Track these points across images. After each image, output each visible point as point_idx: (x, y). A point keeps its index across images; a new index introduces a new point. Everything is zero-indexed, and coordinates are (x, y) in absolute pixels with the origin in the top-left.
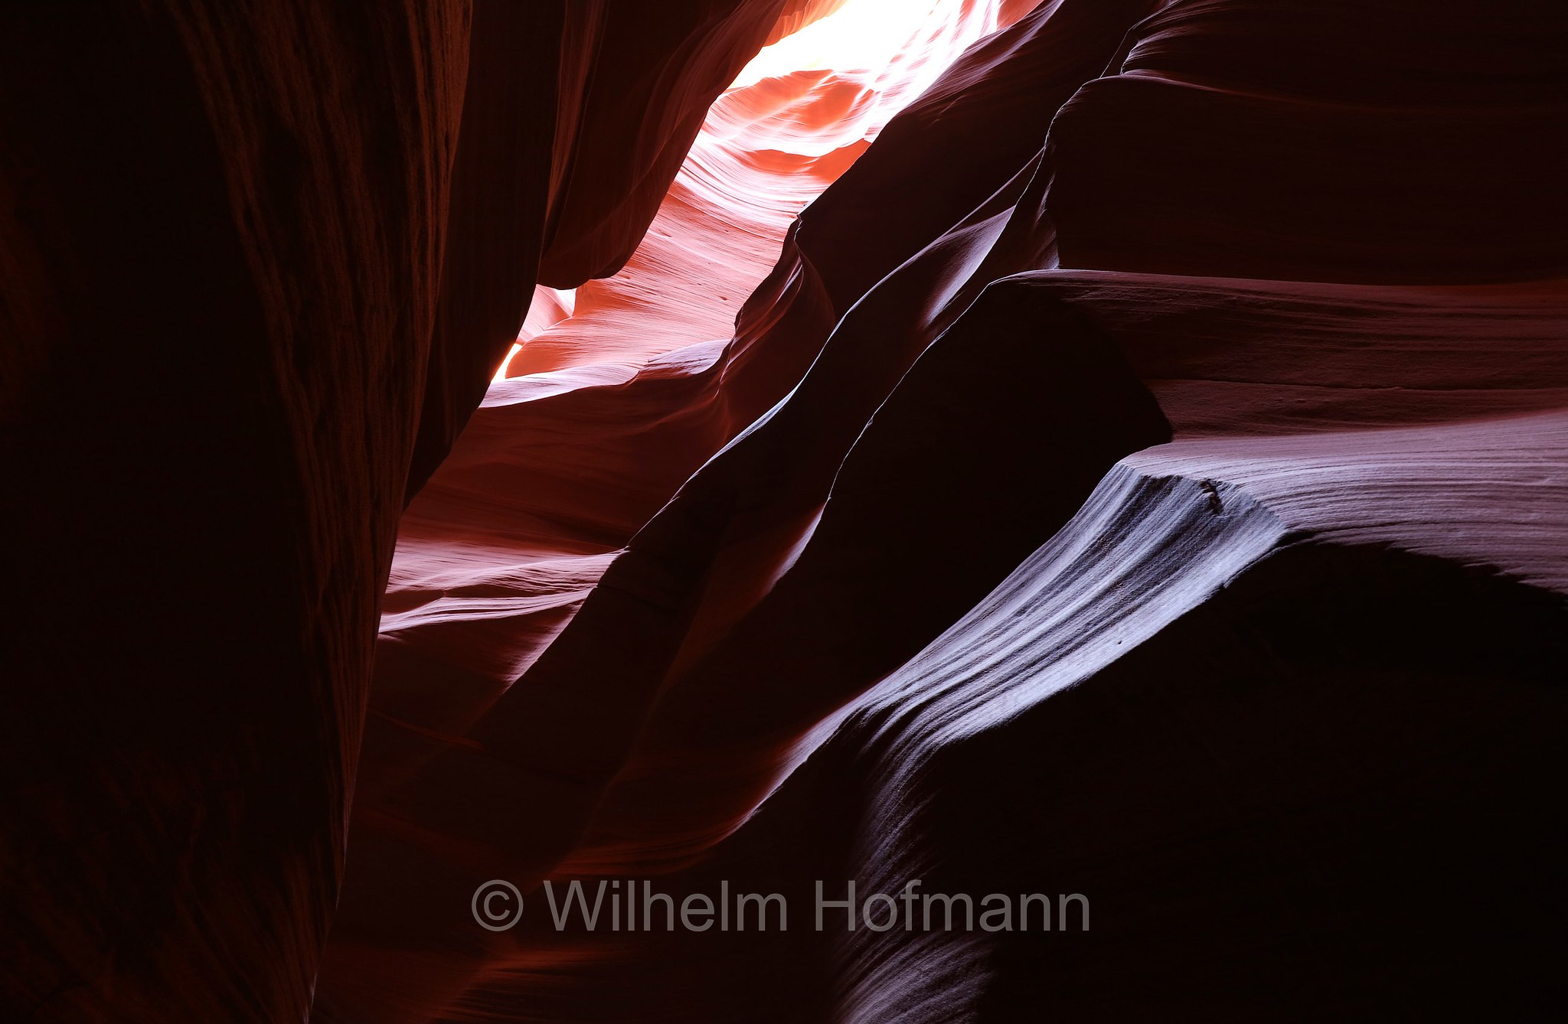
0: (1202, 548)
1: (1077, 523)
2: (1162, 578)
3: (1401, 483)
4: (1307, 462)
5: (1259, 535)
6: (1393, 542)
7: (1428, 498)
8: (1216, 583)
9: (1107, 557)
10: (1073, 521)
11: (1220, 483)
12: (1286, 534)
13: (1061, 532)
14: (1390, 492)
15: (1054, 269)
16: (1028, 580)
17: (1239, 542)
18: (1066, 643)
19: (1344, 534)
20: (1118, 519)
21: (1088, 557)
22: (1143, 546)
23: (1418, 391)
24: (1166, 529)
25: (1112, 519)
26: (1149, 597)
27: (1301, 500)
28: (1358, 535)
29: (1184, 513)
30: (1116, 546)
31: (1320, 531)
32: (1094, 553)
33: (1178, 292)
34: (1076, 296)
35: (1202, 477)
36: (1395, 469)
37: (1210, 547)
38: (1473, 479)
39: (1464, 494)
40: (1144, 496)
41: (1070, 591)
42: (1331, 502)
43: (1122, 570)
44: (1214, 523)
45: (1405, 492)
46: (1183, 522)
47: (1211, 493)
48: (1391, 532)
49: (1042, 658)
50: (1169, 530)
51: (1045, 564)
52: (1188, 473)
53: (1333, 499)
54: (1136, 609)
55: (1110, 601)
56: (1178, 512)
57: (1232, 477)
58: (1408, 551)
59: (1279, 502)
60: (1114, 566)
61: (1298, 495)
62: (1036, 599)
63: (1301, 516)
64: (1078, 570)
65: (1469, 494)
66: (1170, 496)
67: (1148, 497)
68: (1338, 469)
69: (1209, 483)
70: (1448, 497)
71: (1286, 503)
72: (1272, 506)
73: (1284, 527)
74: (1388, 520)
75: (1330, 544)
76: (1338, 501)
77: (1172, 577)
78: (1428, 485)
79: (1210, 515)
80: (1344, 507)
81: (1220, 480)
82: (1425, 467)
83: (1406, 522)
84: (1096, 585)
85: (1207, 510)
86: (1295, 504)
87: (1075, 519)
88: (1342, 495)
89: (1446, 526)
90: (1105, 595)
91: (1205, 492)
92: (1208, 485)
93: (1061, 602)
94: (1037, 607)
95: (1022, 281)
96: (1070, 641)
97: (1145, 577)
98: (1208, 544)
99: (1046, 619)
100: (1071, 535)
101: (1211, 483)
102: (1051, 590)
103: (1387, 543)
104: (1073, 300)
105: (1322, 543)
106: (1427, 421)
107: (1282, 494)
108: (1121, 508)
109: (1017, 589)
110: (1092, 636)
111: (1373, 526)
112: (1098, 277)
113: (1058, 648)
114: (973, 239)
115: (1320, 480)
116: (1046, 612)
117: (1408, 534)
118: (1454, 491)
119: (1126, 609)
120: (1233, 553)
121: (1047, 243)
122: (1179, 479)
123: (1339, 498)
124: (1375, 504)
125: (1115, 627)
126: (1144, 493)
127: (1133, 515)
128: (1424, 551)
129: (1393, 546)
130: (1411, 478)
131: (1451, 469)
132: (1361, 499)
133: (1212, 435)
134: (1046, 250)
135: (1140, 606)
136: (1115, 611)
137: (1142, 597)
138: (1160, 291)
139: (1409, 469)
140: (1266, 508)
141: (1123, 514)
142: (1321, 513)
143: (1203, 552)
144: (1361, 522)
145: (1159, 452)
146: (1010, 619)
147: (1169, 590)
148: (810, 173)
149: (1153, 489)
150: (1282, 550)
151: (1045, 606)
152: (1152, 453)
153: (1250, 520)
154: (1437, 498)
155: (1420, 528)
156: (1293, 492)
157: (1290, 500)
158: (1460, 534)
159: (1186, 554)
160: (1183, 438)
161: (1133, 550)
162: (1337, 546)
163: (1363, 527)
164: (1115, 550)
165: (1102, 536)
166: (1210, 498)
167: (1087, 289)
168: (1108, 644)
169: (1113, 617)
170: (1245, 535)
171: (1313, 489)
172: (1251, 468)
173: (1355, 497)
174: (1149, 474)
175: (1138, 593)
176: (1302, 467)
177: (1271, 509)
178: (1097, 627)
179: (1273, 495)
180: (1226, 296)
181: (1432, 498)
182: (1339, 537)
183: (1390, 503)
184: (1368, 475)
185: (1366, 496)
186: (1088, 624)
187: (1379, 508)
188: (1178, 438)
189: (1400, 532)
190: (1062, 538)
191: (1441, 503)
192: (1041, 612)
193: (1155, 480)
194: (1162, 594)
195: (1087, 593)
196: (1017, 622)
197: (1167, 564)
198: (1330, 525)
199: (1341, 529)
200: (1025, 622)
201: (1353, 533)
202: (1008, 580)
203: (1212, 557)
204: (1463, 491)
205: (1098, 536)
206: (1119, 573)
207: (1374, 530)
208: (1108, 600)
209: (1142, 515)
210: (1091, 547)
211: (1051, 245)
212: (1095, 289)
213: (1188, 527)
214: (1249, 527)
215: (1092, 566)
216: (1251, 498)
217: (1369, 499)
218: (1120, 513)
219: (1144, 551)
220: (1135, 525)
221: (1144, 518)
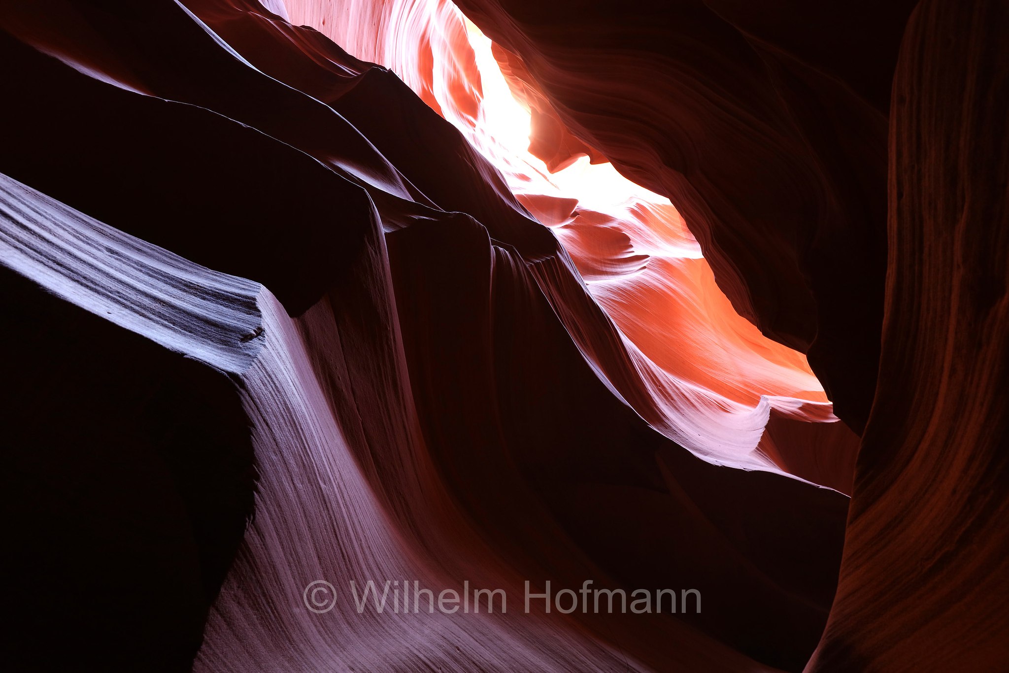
0: (212, 341)
1: (207, 272)
2: (179, 326)
3: (297, 424)
4: (296, 380)
5: (233, 363)
6: (255, 428)
7: (292, 438)
8: (185, 351)
9: (185, 293)
10: (207, 270)
11: (264, 337)
12: (238, 375)
13: (196, 265)
14: (290, 421)
15: (384, 230)
16: (145, 252)
17: (224, 356)
18: (92, 282)
19: (250, 403)
20: (218, 293)
21: (181, 283)
22: (201, 310)
23: (362, 428)
24: (220, 319)
25: (217, 289)
26: (160, 322)
27: (266, 378)
28: (253, 410)
29: (235, 325)
30: (196, 296)
31: (247, 391)
32: (186, 285)
33: (385, 298)
34: (369, 243)
35: (264, 326)
36: (306, 420)
37: (215, 344)
38: (312, 455)
39: (302, 453)
40: (241, 302)
41: (147, 278)
42: (270, 392)
43: (176, 303)
44: (233, 341)
45: (292, 426)
46: (229, 326)
47: (255, 334)
48: (261, 425)
49: (69, 269)
50: (220, 320)
51: (164, 261)
52: (266, 320)
53: (273, 393)
54: (146, 318)
55: (146, 301)
56: (235, 322)
57: (270, 342)
58: (252, 436)
59: (260, 367)
60: (179, 298)
61: (270, 376)
62: (128, 259)
63: (254, 380)
64: (166, 279)
65: (302, 456)
66: (246, 315)
67: (241, 305)
68: (296, 394)
69: (262, 331)
70: (296, 447)
71: (261, 370)
72: (256, 364)
73: (243, 373)
74: (269, 422)
75: (240, 398)
76: (272, 396)
77: (183, 331)
78: (301, 436)
79: (239, 338)
80: (269, 399)
81: (266, 336)
82: (312, 433)
83: (272, 431)
84: (157, 291)
85: (241, 335)
86: (262, 375)
87: (210, 271)
88: (278, 397)
89: (276, 450)
90: (151, 297)
91: (255, 331)
92: (260, 332)
93: (132, 274)
94: (120, 260)
95: (371, 209)
96: (96, 284)
97: (176, 316)
98: (216, 343)
99: (112, 268)
100: (196, 271)
101: (263, 332)
102: (141, 267)
103: (253, 425)
104: (366, 241)
105: (239, 394)
106: (346, 438)
107: (267, 368)
108: (227, 292)
109: (133, 247)
110: (108, 297)
111: (262, 416)
112: (383, 252)
113: (85, 278)
114: (394, 185)
115: (284, 385)
116: (119, 266)
117: (263, 433)
118: (302, 449)
119: (143, 311)
120: (214, 355)
121: (399, 224)
122: (260, 316)
123: (275, 396)
124: (278, 414)
125: (123, 309)
126: (243, 301)
127: (224, 300)
128: (256, 445)
129: (252, 429)
130: (303, 428)
131: (316, 446)
132: (278, 407)
133: (303, 339)
134: (395, 224)
135: (150, 319)
136: (138, 306)
137: (158, 319)
138: (383, 289)
139: (308, 426)
140: (253, 361)
141: (223, 294)
142: (260, 389)
143: (210, 342)
144: (262, 410)
145: (278, 308)
146: (100, 245)
147: (171, 332)
148: (423, 89)
149: (250, 306)
150: (225, 376)
151: (123, 265)
152: (276, 304)
153: (242, 357)
154: (294, 442)
155: (270, 438)
156: (271, 373)
157: (264, 372)
158: (274, 457)
159: (205, 334)
160: (295, 323)
161: (196, 306)
162: (241, 402)
163: (259, 411)
164: (193, 297)
165: (201, 287)
166: (251, 334)
167: (375, 248)
168: (104, 307)
169: (132, 306)
170: (230, 358)
171: (276, 382)
172: (280, 350)
173: (279, 404)
174: (258, 300)
175: (160, 315)
176: (291, 376)
177: (253, 363)
178: (119, 298)
179: (265, 364)
180: (389, 324)
181: (293, 440)
182: (247, 401)
183: (282, 421)
184: (297, 408)
185: (281, 409)
186: (119, 293)
187: (276, 416)
188: (295, 321)
189: (263, 429)
190: (190, 266)
191: (292, 445)
192: (117, 263)
193: (255, 304)
194: (166, 329)
195: (148, 288)
196: (99, 250)
197: (192, 326)
198: (254, 395)
199: (253, 401)
200: (103, 255)
201: (253, 407)
202: (140, 241)
203: (208, 347)
204: (303, 452)
205: (200, 285)
206: (173, 301)
207: (260, 417)
208: (147, 300)
209: (226, 304)
210: (190, 282)
211: (399, 226)
212: (376, 253)
213: (226, 329)
214: (237, 358)
215: (173, 286)
216: (258, 353)
217: (280, 410)
218: (223, 293)
219: (197, 311)
220: (217, 303)
221: (224, 306)
